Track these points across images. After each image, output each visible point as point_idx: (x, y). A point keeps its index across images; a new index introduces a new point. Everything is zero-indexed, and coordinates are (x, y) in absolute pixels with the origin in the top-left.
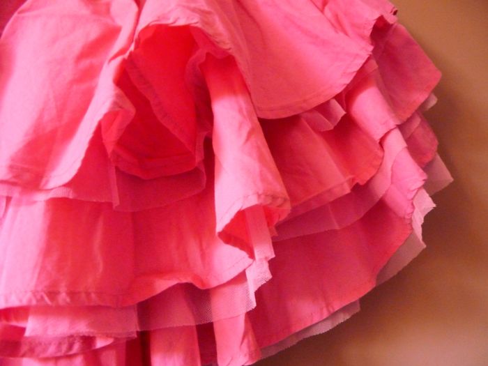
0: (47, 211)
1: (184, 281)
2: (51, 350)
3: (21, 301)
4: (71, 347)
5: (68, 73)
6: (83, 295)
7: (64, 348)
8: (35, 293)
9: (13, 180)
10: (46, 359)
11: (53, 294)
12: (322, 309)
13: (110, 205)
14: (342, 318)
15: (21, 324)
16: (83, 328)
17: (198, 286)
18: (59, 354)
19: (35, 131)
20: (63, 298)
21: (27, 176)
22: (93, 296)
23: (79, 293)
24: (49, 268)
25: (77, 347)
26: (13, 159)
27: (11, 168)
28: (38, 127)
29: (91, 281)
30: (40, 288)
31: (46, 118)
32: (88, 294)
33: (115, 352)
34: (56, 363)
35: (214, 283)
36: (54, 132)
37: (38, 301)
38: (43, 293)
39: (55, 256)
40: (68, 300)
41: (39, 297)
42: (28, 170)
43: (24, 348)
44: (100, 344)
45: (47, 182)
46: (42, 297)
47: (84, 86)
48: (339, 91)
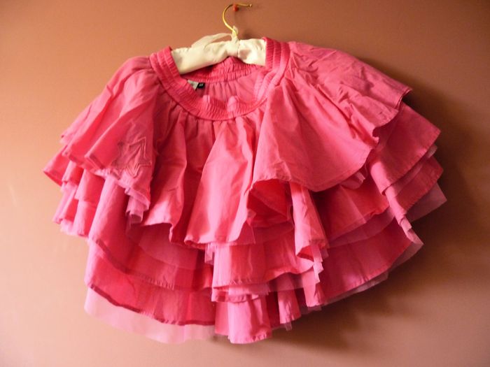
1: (287, 271)
2: (236, 300)
4: (243, 298)
5: (229, 192)
6: (247, 280)
7: (241, 298)
9: (217, 241)
10: (235, 303)
11: (236, 280)
12: (361, 280)
13: (253, 244)
14: (373, 284)
16: (247, 292)
17: (294, 273)
18: (239, 301)
20: (240, 281)
21: (221, 238)
22: (250, 280)
23: (245, 280)
25: (245, 298)
28: (222, 218)
29: (248, 275)
30: (232, 279)
33: (260, 301)
34: (239, 304)
35: (301, 271)
36: (227, 219)
37: (231, 283)
38: (233, 281)
40: (242, 282)
43: (227, 299)
44: (253, 297)
45: (228, 240)
48: (360, 167)
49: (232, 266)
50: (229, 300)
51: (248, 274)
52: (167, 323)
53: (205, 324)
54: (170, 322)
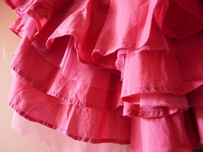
0: (140, 57)
2: (151, 115)
3: (136, 92)
4: (159, 113)
6: (161, 89)
7: (156, 114)
8: (141, 88)
9: (125, 47)
10: (149, 119)
11: (148, 88)
13: (165, 50)
15: (138, 103)
16: (163, 103)
18: (154, 116)
19: (129, 27)
20: (152, 90)
21: (130, 45)
22: (165, 89)
23: (159, 88)
24: (145, 78)
25: (161, 113)
26: (123, 40)
27: (124, 43)
28: (130, 26)
30: (142, 87)
31: (132, 21)
32: (163, 88)
33: (179, 117)
34: (154, 120)
36: (137, 26)
37: (142, 91)
38: (144, 88)
39: (146, 74)
40: (155, 91)
41: (143, 90)
42: (130, 43)
43: (140, 114)
44: (171, 112)
45: (138, 46)
46: (144, 90)
47: (144, 5)
49: (143, 72)
50: (143, 114)
51: (163, 83)
52: (80, 140)
53: (122, 142)
54: (83, 139)
